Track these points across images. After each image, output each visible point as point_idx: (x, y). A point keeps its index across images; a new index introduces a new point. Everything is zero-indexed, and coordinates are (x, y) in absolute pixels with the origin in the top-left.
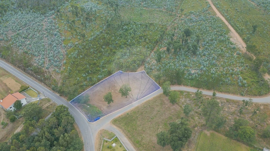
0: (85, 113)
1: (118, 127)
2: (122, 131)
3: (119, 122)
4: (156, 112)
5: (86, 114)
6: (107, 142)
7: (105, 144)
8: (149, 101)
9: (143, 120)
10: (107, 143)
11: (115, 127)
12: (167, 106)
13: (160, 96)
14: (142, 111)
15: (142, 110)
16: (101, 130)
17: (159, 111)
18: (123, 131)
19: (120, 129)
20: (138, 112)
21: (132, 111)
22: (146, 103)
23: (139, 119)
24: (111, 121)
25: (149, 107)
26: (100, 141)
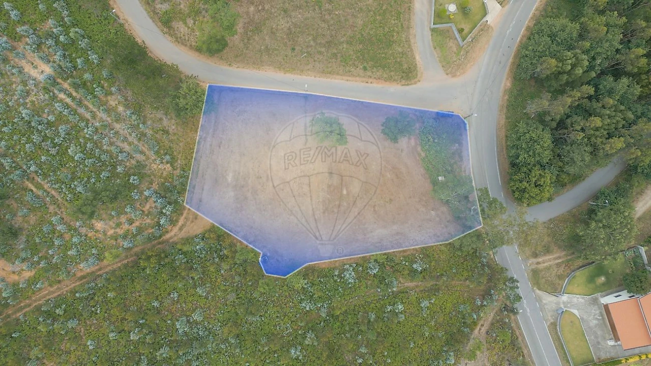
0: (462, 160)
1: (412, 50)
2: (411, 31)
3: (400, 64)
4: (293, 14)
5: (459, 155)
6: (461, 31)
7: (467, 28)
8: (280, 67)
9: (343, 19)
10: (463, 26)
11: (417, 58)
12: (252, 9)
13: (237, 56)
14: (323, 50)
15: (320, 53)
16: (453, 76)
17: (285, 11)
18: (408, 28)
19: (412, 41)
20: (335, 55)
21: (348, 68)
22: (293, 69)
23: (350, 33)
24: (415, 83)
25: (297, 48)
26: (469, 48)
